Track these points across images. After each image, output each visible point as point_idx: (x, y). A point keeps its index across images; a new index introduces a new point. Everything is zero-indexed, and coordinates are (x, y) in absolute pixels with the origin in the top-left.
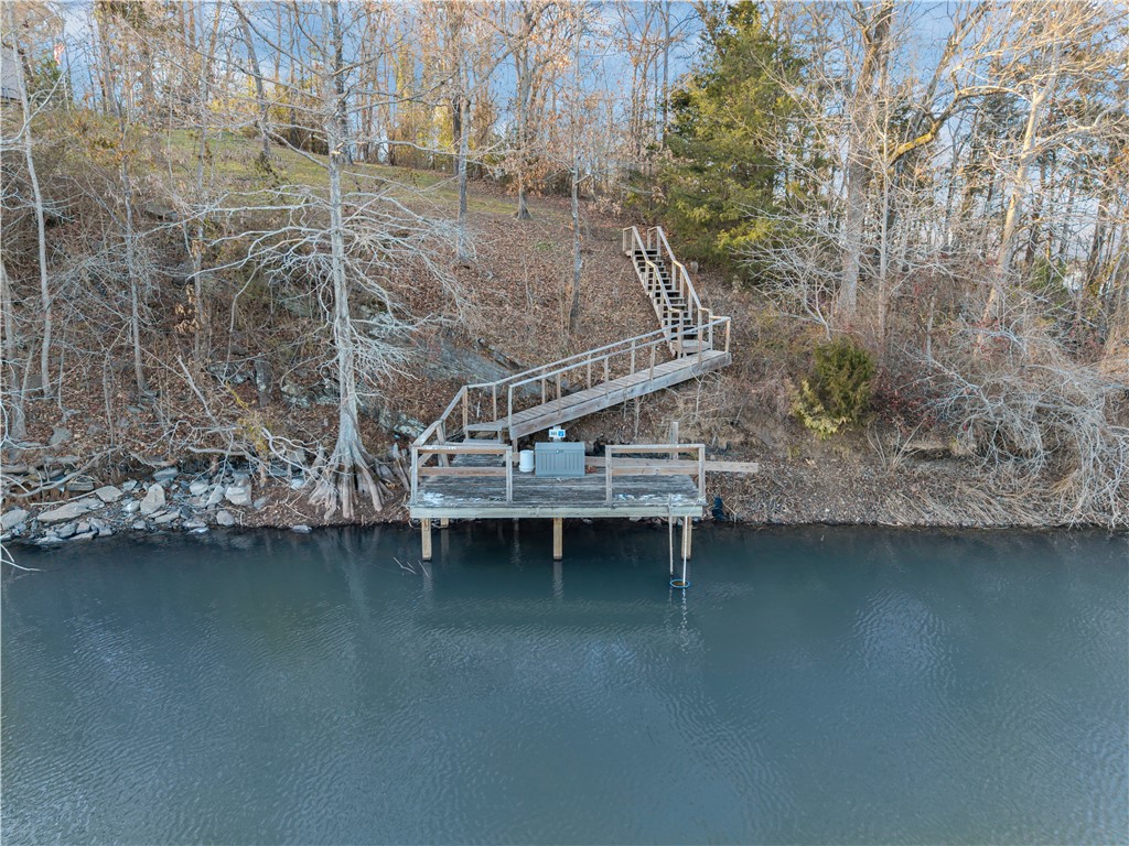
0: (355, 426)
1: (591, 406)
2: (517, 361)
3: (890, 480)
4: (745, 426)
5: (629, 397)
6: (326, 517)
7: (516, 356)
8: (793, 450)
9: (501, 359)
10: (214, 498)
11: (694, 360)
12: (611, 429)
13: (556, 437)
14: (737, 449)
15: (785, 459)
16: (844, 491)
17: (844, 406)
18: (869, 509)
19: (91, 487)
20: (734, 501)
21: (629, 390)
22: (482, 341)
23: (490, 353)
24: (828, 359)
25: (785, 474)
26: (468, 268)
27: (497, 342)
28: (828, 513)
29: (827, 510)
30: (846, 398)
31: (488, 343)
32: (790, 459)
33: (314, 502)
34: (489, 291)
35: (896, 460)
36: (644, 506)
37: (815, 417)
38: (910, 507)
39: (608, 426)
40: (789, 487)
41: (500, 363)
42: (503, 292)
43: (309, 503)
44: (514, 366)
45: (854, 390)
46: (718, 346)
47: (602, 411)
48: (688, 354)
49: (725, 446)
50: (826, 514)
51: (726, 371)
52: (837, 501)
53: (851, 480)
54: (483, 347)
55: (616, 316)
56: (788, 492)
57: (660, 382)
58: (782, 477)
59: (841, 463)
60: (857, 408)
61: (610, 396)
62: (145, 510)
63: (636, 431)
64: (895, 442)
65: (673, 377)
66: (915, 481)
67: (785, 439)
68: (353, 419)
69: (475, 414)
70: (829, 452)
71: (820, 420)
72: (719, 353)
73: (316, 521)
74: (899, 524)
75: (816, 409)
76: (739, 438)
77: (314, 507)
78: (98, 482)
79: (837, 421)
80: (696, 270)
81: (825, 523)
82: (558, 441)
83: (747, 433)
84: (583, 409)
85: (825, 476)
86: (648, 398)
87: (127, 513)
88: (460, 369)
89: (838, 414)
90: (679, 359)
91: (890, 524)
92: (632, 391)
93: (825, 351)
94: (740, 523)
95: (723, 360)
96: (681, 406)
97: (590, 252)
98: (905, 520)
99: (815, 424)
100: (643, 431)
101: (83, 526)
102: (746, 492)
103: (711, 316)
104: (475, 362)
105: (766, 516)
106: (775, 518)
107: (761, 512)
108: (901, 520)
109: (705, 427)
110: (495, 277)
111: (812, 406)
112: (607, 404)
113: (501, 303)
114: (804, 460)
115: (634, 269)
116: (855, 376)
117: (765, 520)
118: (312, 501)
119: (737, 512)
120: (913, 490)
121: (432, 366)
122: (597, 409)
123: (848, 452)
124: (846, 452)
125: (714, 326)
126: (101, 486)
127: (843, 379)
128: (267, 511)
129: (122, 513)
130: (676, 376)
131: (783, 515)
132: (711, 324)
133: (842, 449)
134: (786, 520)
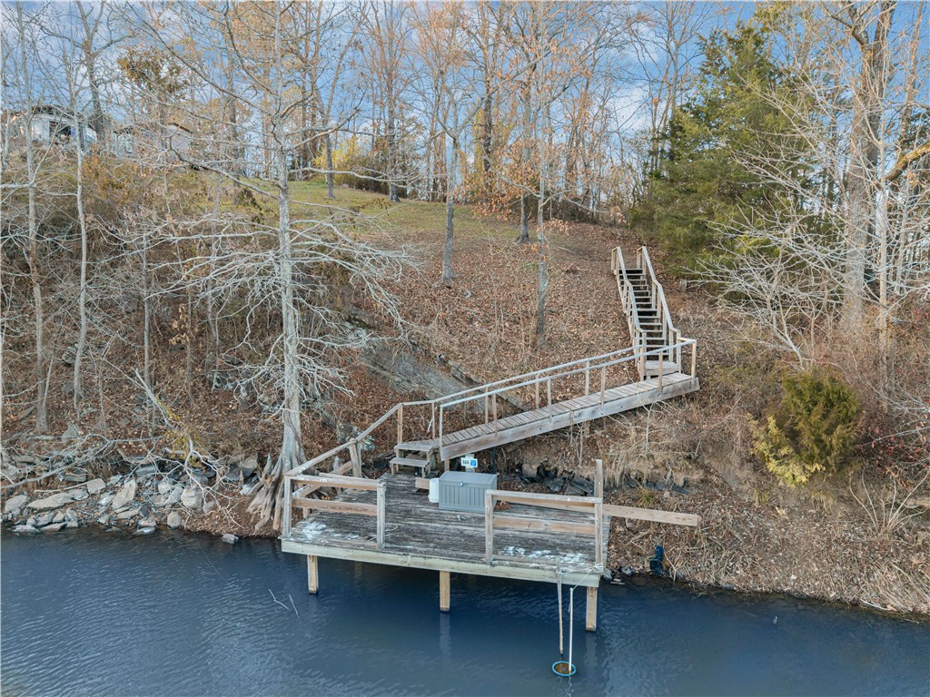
0: (296, 438)
1: (532, 429)
2: (472, 377)
3: (883, 546)
4: (706, 462)
5: (577, 421)
6: (257, 527)
7: (472, 372)
8: (760, 495)
9: (458, 375)
10: (172, 499)
11: (654, 384)
12: (556, 454)
13: (468, 466)
14: (697, 487)
15: (750, 505)
16: (819, 554)
17: (817, 451)
18: (850, 582)
19: (83, 479)
20: (677, 553)
21: (576, 413)
22: (443, 357)
23: (449, 369)
24: (800, 393)
25: (745, 523)
26: (450, 288)
27: (456, 358)
28: (795, 581)
29: (793, 577)
30: (819, 441)
31: (448, 359)
32: (756, 504)
33: (252, 510)
34: (463, 308)
35: (894, 518)
36: (527, 567)
37: (782, 460)
38: (908, 585)
39: (553, 450)
40: (748, 541)
41: (457, 378)
42: (476, 310)
43: (247, 510)
44: (470, 382)
45: (829, 432)
46: (686, 371)
47: (544, 434)
48: (652, 377)
49: (681, 483)
50: (791, 581)
51: (691, 397)
52: (808, 566)
53: (829, 540)
54: (444, 362)
55: (585, 335)
56: (745, 548)
57: (612, 407)
58: (741, 527)
59: (819, 516)
60: (834, 454)
61: (554, 419)
62: (116, 505)
63: (580, 460)
64: (892, 496)
65: (629, 402)
66: (919, 549)
67: (753, 480)
68: (294, 430)
69: (426, 429)
70: (806, 500)
71: (787, 464)
72: (685, 377)
73: (246, 531)
74: (889, 608)
75: (784, 451)
76: (697, 476)
77: (251, 516)
78: (91, 474)
79: (808, 467)
80: (685, 289)
81: (789, 594)
82: (471, 471)
83: (707, 469)
84: (523, 432)
85: (798, 530)
86: (596, 423)
87: (102, 506)
88: (420, 383)
89: (811, 459)
90: (642, 382)
91: (877, 606)
92: (580, 415)
93: (795, 383)
94: (681, 581)
95: (687, 385)
96: (633, 434)
97: (575, 272)
98: (899, 604)
99: (780, 470)
100: (589, 459)
101: (59, 516)
102: (693, 543)
103: (679, 337)
104: (435, 378)
105: (712, 577)
106: (725, 581)
107: (706, 571)
108: (894, 603)
109: (659, 460)
110: (473, 295)
111: (778, 447)
112: (549, 427)
113: (471, 321)
114: (773, 508)
115: (617, 288)
116: (832, 416)
117: (711, 581)
118: (250, 509)
119: (678, 568)
120: (915, 561)
121: (397, 379)
122: (537, 432)
123: (831, 501)
124: (829, 502)
125: (682, 347)
126: (92, 479)
127: (815, 418)
128: (210, 516)
129: (97, 505)
130: (632, 400)
131: (735, 577)
132: (679, 345)
133: (823, 498)
134: (737, 586)
